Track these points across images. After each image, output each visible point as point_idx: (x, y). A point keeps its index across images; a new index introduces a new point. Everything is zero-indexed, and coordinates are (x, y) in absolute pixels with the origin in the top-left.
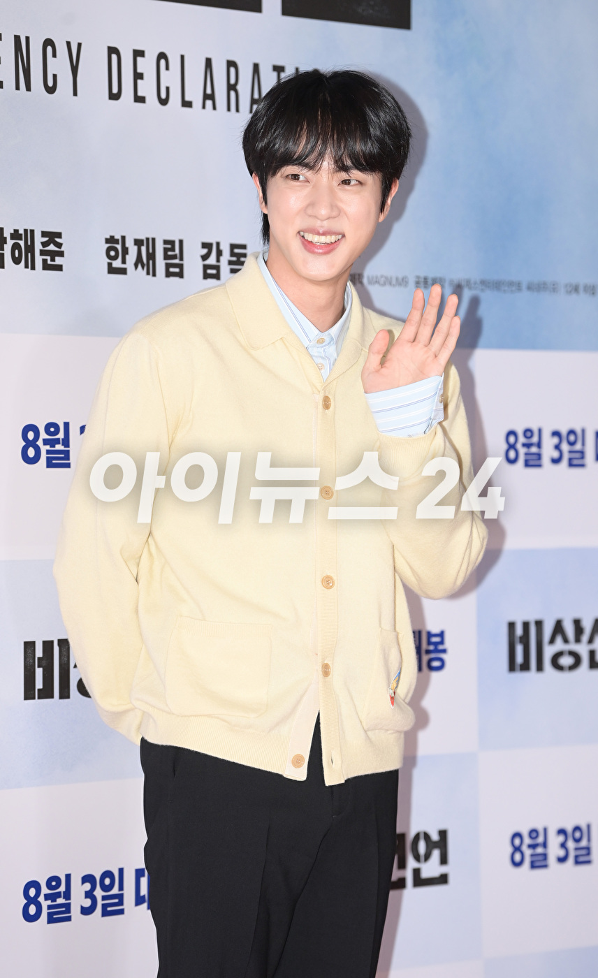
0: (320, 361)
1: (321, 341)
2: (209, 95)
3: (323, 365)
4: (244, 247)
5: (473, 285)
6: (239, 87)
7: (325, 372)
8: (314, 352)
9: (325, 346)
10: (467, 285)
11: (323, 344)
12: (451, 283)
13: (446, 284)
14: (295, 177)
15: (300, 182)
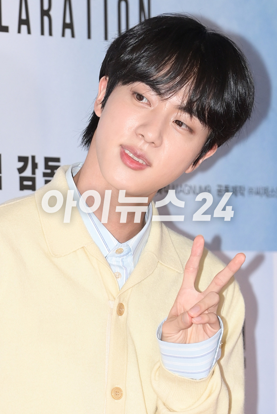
0: (118, 270)
1: (119, 251)
2: (24, 20)
3: (120, 274)
4: (57, 160)
5: (270, 193)
6: (52, 13)
7: (122, 281)
8: (114, 260)
9: (124, 256)
10: (265, 193)
11: (122, 254)
12: (251, 191)
13: (246, 193)
14: (140, 97)
15: (142, 103)
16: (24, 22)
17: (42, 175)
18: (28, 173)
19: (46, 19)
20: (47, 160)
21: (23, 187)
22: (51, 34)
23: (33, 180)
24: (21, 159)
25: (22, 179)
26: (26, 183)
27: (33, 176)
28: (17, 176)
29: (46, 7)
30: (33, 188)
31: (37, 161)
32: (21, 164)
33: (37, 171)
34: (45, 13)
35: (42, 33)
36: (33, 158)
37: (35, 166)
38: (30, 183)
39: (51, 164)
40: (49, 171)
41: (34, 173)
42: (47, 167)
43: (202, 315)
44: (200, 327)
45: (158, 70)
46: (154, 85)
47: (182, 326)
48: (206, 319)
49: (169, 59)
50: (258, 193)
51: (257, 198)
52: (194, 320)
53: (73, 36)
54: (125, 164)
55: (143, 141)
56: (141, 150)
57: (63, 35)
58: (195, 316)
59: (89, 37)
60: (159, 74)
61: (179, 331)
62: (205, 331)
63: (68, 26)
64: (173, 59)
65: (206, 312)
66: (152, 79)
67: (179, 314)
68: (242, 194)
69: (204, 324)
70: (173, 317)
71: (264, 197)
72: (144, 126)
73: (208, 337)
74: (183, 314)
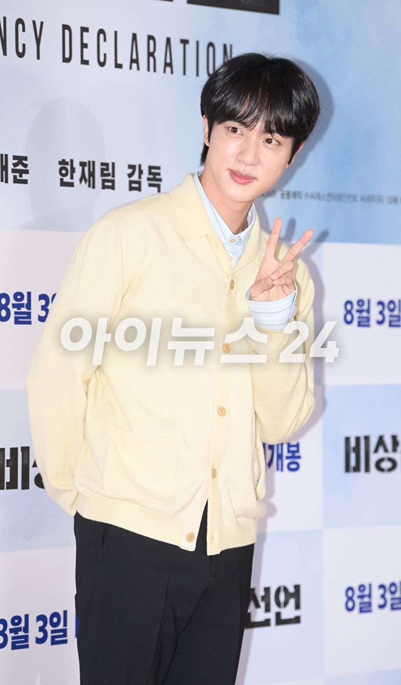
0: (231, 255)
1: (232, 241)
2: (134, 60)
3: (232, 258)
4: (158, 168)
5: (322, 197)
6: (156, 54)
7: (234, 262)
8: (227, 247)
9: (235, 245)
10: (318, 197)
11: (234, 243)
12: (307, 195)
13: (303, 196)
14: (234, 130)
15: (237, 134)
16: (134, 61)
17: (146, 179)
18: (135, 177)
19: (151, 59)
20: (151, 168)
21: (131, 189)
22: (155, 71)
23: (139, 183)
24: (130, 167)
25: (131, 182)
26: (134, 185)
27: (139, 180)
28: (127, 180)
29: (151, 50)
30: (139, 189)
31: (142, 168)
32: (130, 171)
33: (142, 176)
34: (151, 54)
35: (149, 70)
36: (140, 166)
37: (141, 172)
38: (136, 185)
39: (153, 171)
40: (151, 176)
41: (140, 177)
42: (150, 173)
43: (280, 278)
44: (280, 287)
45: (242, 105)
46: (241, 120)
47: (265, 288)
48: (283, 281)
49: (246, 98)
50: (312, 197)
51: (311, 201)
52: (275, 283)
53: (172, 72)
54: (236, 182)
55: (244, 165)
56: (245, 171)
57: (165, 72)
58: (275, 279)
59: (184, 74)
60: (243, 109)
61: (263, 292)
62: (283, 291)
63: (168, 65)
64: (249, 97)
65: (284, 276)
66: (239, 115)
67: (263, 278)
68: (300, 197)
69: (282, 285)
70: (258, 281)
71: (317, 201)
72: (242, 153)
73: (285, 295)
74: (266, 279)
